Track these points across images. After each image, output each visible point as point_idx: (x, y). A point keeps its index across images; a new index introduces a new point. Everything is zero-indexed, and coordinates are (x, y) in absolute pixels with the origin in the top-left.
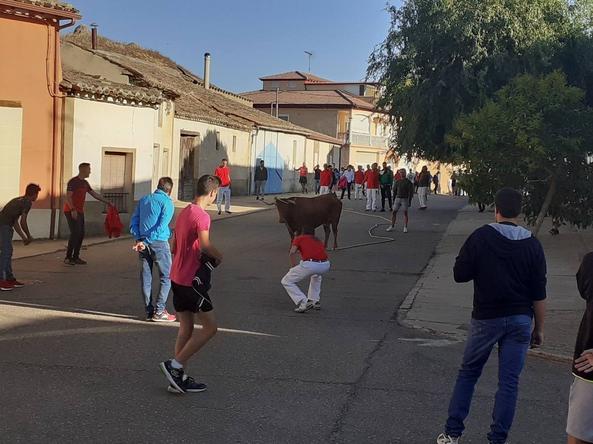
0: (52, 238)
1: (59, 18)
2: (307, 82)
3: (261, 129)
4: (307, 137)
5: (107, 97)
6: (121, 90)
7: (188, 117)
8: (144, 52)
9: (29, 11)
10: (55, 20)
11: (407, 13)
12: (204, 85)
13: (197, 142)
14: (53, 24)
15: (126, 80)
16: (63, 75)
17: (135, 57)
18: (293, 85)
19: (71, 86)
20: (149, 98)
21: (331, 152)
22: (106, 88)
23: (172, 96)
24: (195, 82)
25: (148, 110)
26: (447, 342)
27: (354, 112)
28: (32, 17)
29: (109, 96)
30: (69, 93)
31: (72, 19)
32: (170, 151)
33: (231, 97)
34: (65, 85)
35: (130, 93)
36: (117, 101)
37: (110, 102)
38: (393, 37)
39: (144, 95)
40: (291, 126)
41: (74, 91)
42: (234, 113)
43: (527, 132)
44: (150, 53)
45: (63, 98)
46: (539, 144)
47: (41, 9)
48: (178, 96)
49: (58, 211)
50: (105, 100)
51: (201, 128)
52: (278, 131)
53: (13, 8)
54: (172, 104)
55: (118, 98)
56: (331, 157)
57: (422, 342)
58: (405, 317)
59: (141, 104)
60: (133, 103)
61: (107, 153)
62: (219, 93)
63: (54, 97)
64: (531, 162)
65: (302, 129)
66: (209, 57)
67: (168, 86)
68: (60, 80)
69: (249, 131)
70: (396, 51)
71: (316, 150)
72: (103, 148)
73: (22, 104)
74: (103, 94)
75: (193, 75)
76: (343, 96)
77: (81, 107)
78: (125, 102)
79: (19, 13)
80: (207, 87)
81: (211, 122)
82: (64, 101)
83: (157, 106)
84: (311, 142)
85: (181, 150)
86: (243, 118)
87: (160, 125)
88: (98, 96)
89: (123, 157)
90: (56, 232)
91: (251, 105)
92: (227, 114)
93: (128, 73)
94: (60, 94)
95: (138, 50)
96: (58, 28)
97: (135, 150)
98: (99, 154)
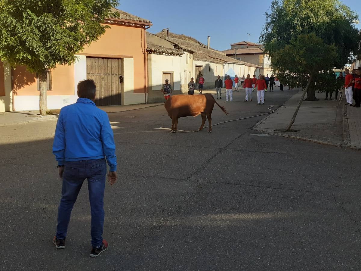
0: (145, 103)
1: (145, 25)
2: (248, 45)
3: (226, 63)
4: (246, 65)
5: (163, 53)
6: (168, 51)
7: (198, 60)
8: (186, 37)
9: (134, 24)
10: (144, 26)
11: (273, 15)
12: (207, 48)
13: (202, 69)
14: (143, 28)
15: (173, 47)
16: (147, 46)
17: (183, 39)
18: (243, 46)
19: (150, 50)
20: (178, 53)
21: (255, 71)
22: (162, 50)
23: (191, 52)
24: (204, 47)
25: (178, 57)
26: (267, 135)
27: (265, 55)
28: (135, 26)
29: (164, 53)
30: (149, 52)
31: (149, 25)
32: (191, 73)
33: (217, 52)
34: (148, 49)
35: (171, 51)
36: (167, 54)
37: (164, 55)
38: (268, 24)
39: (176, 52)
40: (239, 61)
41: (151, 52)
42: (217, 58)
43: (300, 56)
44: (188, 38)
45: (148, 54)
46: (304, 60)
47: (138, 22)
48: (194, 52)
49: (147, 94)
50: (162, 54)
51: (203, 64)
52: (233, 64)
53: (128, 23)
54: (192, 55)
55: (167, 53)
56: (255, 72)
57: (257, 135)
58: (256, 127)
59: (175, 55)
60: (173, 55)
61: (164, 73)
62: (213, 51)
63: (144, 54)
64: (301, 68)
65: (243, 62)
66: (209, 37)
67: (189, 49)
68: (146, 48)
69: (222, 64)
70: (269, 30)
71: (249, 70)
72: (162, 71)
73: (133, 57)
74: (161, 52)
75: (204, 45)
76: (261, 49)
77: (154, 57)
78: (170, 55)
79: (131, 24)
80: (209, 49)
81: (207, 61)
82: (148, 55)
83: (182, 56)
84: (247, 67)
85: (196, 72)
86: (220, 59)
87: (187, 63)
89: (170, 74)
90: (147, 101)
91: (225, 55)
92: (214, 58)
93: (174, 45)
94: (146, 53)
95: (184, 37)
96: (145, 29)
97: (174, 72)
98: (161, 74)
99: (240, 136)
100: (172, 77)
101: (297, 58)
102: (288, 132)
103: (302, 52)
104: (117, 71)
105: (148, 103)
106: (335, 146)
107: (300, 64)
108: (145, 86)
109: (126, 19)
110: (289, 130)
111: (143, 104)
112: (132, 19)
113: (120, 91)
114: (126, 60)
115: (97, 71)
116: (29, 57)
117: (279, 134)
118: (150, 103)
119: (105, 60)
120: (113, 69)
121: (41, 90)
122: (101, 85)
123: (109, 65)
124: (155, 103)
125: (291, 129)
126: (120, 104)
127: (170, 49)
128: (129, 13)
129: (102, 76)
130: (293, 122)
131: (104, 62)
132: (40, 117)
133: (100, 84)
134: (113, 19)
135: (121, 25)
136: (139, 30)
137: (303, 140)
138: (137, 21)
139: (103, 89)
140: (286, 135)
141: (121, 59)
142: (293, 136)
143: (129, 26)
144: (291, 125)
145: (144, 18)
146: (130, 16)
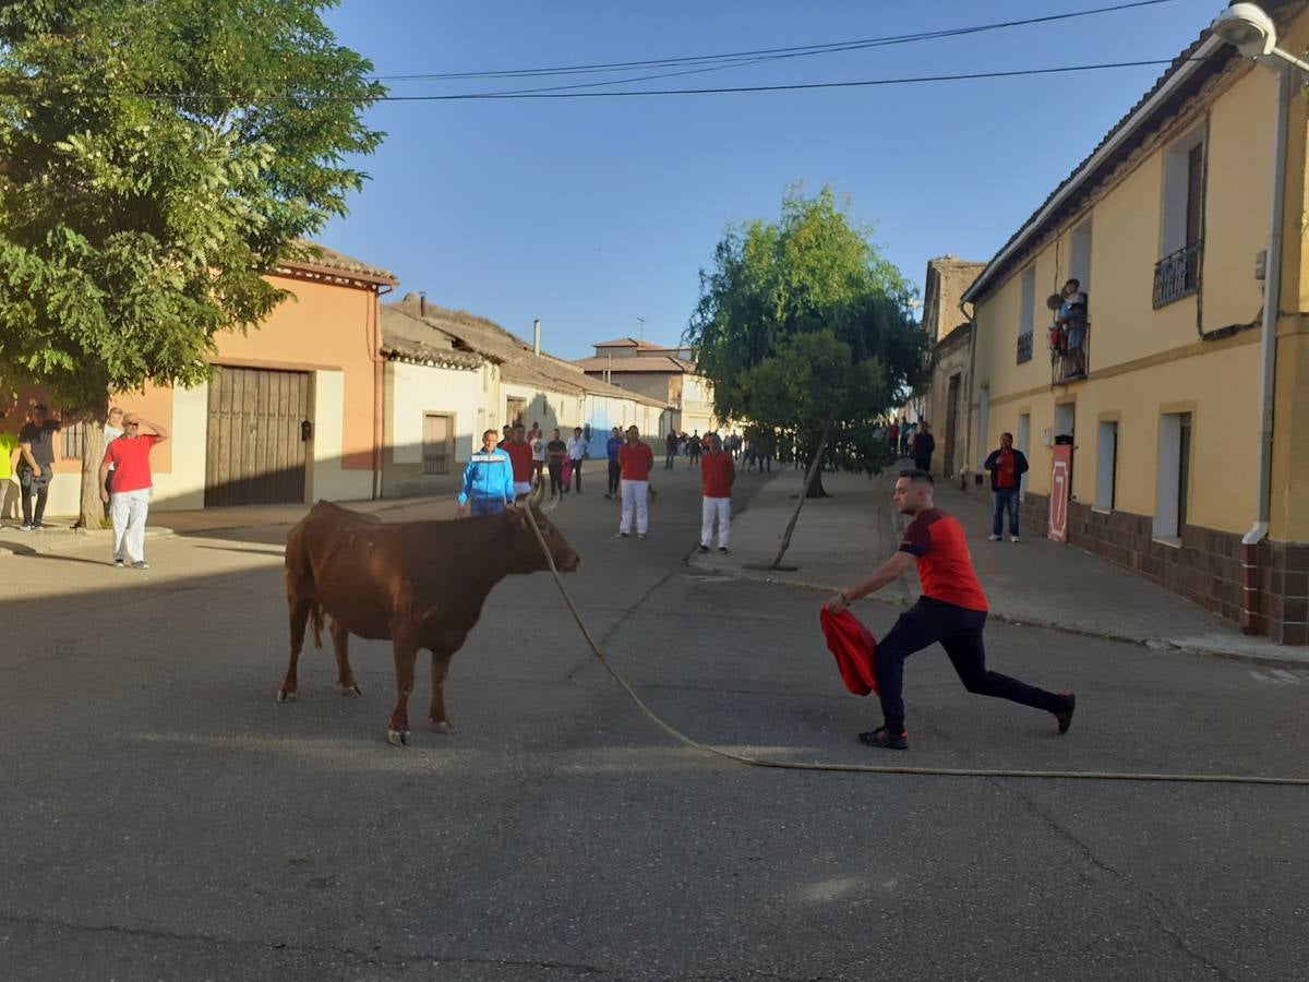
0: (374, 498)
1: (378, 285)
2: (639, 349)
3: (588, 393)
4: (637, 402)
5: (426, 361)
6: (441, 355)
7: (514, 382)
8: (474, 319)
9: (349, 278)
10: (375, 287)
12: (534, 351)
13: (524, 406)
14: (372, 290)
15: (449, 346)
16: (383, 340)
18: (625, 351)
19: (390, 351)
20: (468, 362)
21: (662, 417)
22: (426, 352)
23: (496, 361)
24: (525, 349)
25: (468, 373)
26: (726, 579)
27: (686, 377)
28: (351, 285)
29: (429, 360)
30: (389, 359)
31: (390, 285)
33: (561, 364)
34: (385, 349)
35: (449, 357)
36: (437, 365)
37: (430, 366)
38: (705, 302)
39: (464, 359)
40: (620, 391)
41: (394, 355)
42: (564, 378)
43: (798, 384)
45: (384, 363)
47: (360, 276)
48: (503, 361)
49: (380, 473)
50: (425, 364)
51: (528, 393)
52: (605, 396)
53: (332, 276)
54: (496, 367)
55: (438, 361)
56: (662, 422)
57: (703, 579)
59: (460, 367)
60: (453, 367)
61: (428, 416)
62: (551, 359)
63: (375, 361)
65: (632, 395)
66: (538, 324)
67: (492, 352)
68: (380, 345)
69: (577, 395)
70: (709, 315)
71: (646, 414)
72: (424, 411)
73: (343, 368)
74: (423, 358)
75: (522, 342)
76: (674, 362)
77: (402, 371)
78: (445, 366)
79: (339, 280)
80: (537, 354)
81: (538, 387)
82: (384, 365)
83: (478, 370)
84: (641, 408)
85: (508, 414)
86: (572, 383)
87: (485, 389)
88: (418, 360)
89: (443, 421)
90: (378, 493)
91: (582, 371)
93: (450, 338)
94: (380, 358)
95: (468, 317)
96: (377, 294)
97: (455, 413)
98: (421, 416)
99: (664, 580)
100: (451, 427)
101: (793, 389)
102: (777, 572)
103: (802, 376)
104: (294, 406)
105: (382, 498)
106: (891, 603)
107: (800, 405)
108: (375, 450)
109: (328, 266)
110: (776, 567)
111: (367, 500)
112: (343, 265)
113: (302, 458)
114: (320, 375)
115: (237, 407)
116: (68, 363)
117: (756, 576)
118: (390, 498)
119: (264, 375)
120: (284, 402)
121: (88, 456)
122: (248, 446)
123: (274, 389)
124: (402, 497)
125: (781, 564)
126: (302, 501)
127: (446, 351)
128: (332, 250)
129: (253, 420)
130: (785, 546)
131: (258, 383)
132: (84, 533)
133: (244, 442)
134: (290, 263)
135: (312, 280)
136: (361, 297)
137: (812, 589)
138: (356, 271)
139: (252, 456)
140: (773, 578)
141: (307, 374)
142: (790, 580)
143: (333, 283)
144: (781, 556)
145: (375, 265)
146: (335, 257)
